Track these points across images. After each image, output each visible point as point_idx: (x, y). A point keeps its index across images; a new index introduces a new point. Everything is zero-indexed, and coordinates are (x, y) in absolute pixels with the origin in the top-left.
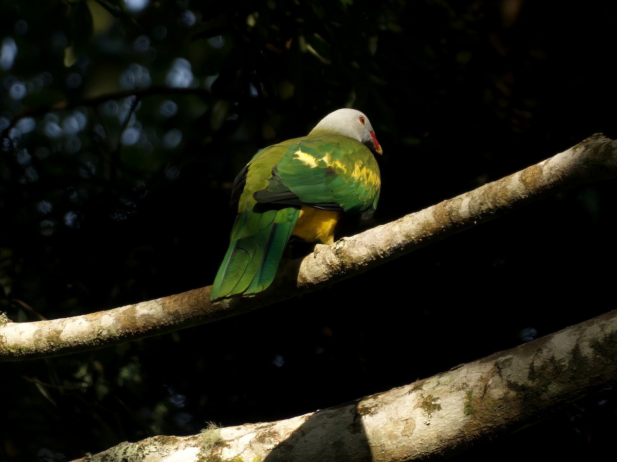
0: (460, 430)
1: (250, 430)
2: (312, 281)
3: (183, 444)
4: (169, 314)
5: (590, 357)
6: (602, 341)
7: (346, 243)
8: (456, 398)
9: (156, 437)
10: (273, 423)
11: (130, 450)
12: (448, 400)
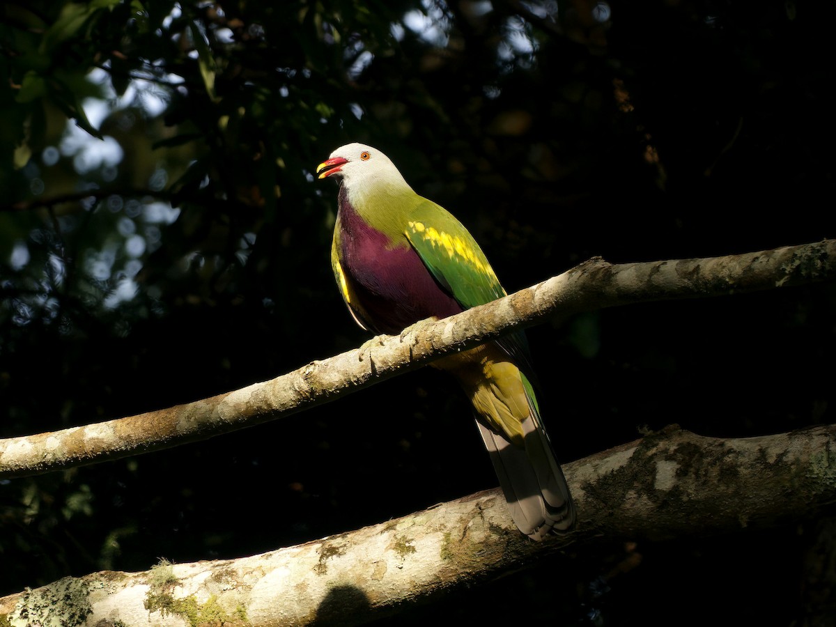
0: (435, 575)
1: (205, 568)
2: (278, 408)
3: (131, 581)
4: (120, 438)
5: (581, 500)
6: (595, 483)
7: (317, 367)
8: (432, 540)
9: (102, 572)
10: (232, 561)
11: (73, 585)
12: (422, 542)
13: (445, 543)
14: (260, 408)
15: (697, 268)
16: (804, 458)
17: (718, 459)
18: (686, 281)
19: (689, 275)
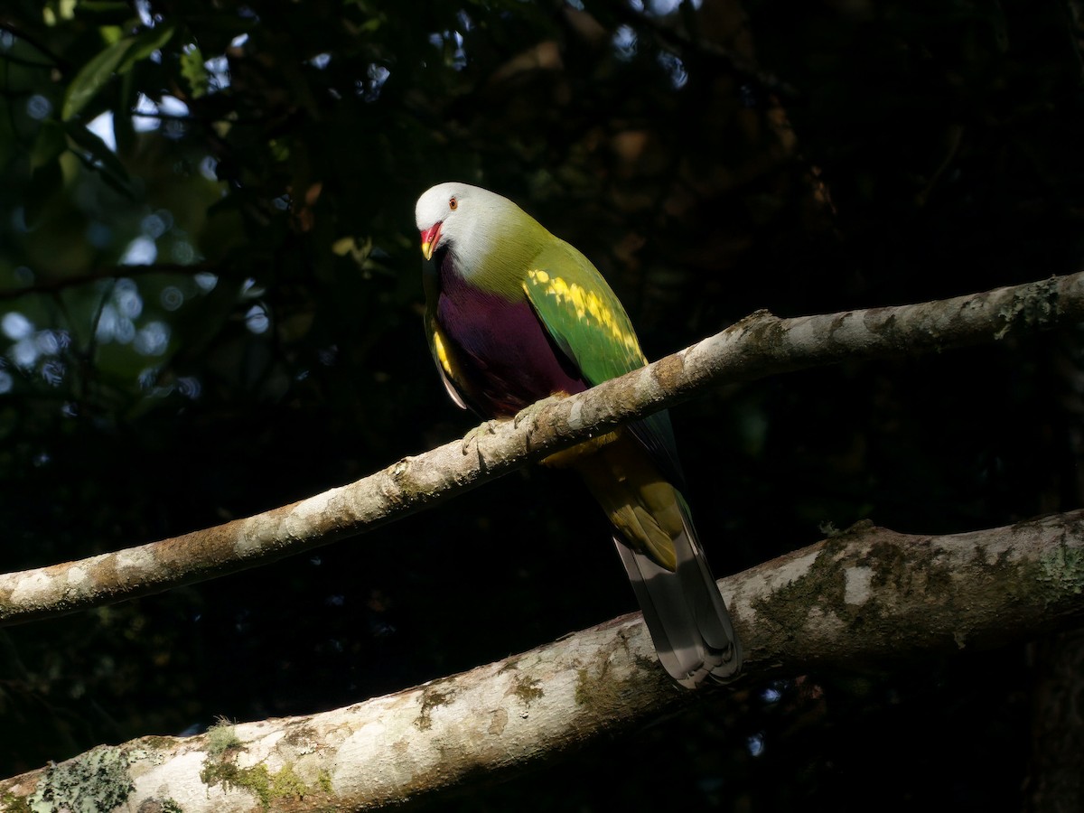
0: (570, 725)
1: (276, 728)
2: (362, 519)
3: (183, 748)
4: (163, 565)
5: (751, 621)
6: (768, 599)
7: (410, 465)
8: (564, 680)
9: (145, 738)
10: (309, 717)
11: (108, 756)
12: (552, 683)
13: (581, 684)
14: (339, 519)
15: (891, 320)
16: (1033, 557)
17: (923, 561)
18: (878, 336)
19: (879, 328)
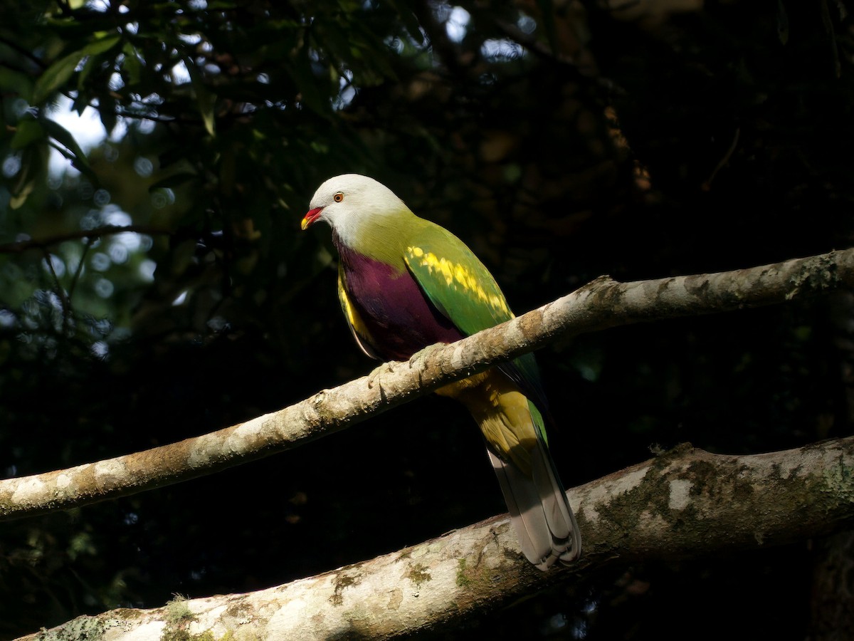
0: (451, 602)
1: (220, 602)
2: (289, 438)
3: (147, 618)
4: (132, 474)
5: (595, 522)
6: (609, 504)
7: (327, 396)
8: (448, 567)
9: (118, 610)
10: (247, 594)
11: (88, 624)
12: (437, 569)
13: (461, 570)
14: (271, 439)
15: (706, 284)
16: (817, 473)
17: (731, 476)
18: (695, 297)
19: (697, 291)
